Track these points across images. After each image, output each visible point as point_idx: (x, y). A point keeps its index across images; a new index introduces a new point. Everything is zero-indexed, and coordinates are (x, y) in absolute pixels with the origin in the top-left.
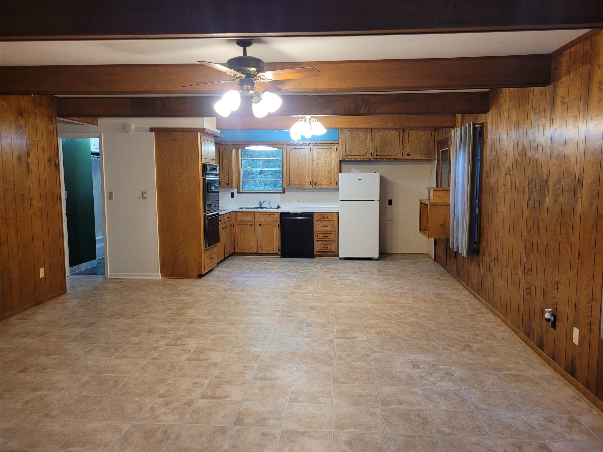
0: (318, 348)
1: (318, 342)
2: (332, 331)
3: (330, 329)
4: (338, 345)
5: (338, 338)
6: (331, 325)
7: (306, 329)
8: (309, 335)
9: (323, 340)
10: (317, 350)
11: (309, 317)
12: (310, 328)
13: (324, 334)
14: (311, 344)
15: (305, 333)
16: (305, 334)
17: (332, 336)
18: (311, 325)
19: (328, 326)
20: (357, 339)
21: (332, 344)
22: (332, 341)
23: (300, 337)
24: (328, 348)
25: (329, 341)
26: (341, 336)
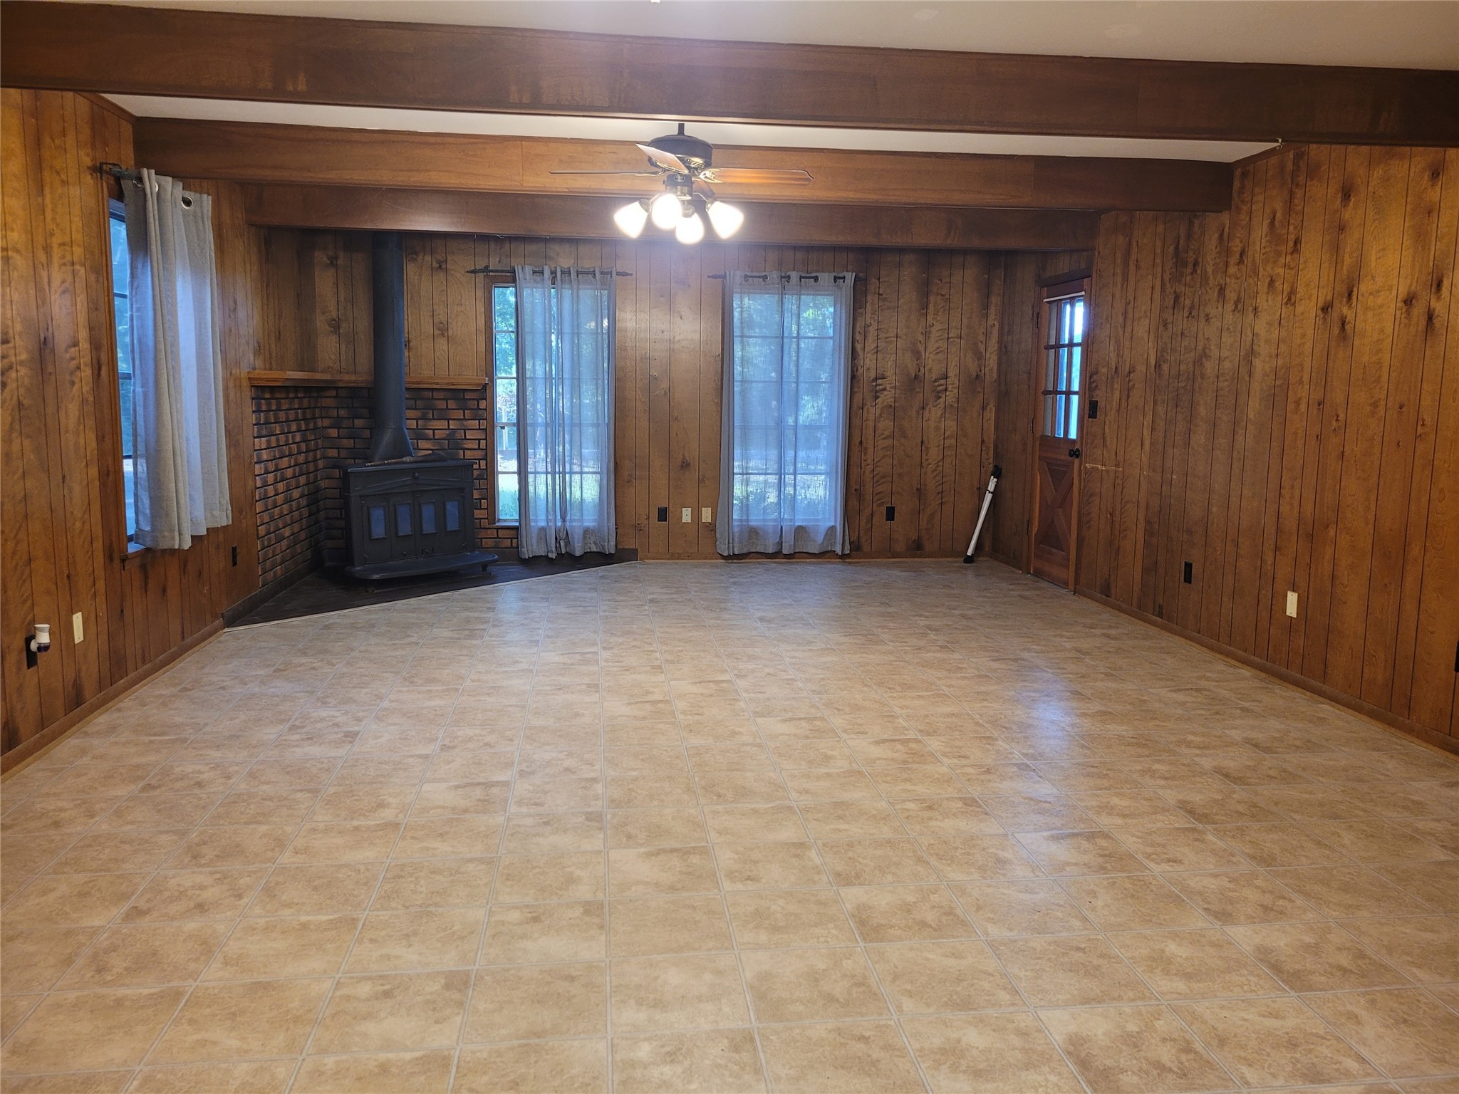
0: (562, 756)
1: (562, 769)
2: (520, 803)
3: (524, 809)
4: (509, 765)
5: (506, 784)
6: (519, 826)
7: (599, 803)
8: (588, 785)
9: (547, 774)
10: (561, 752)
11: (600, 852)
12: (590, 810)
13: (546, 793)
14: (580, 764)
15: (600, 791)
16: (599, 788)
17: (522, 788)
18: (587, 819)
19: (529, 821)
20: (452, 784)
21: (524, 766)
22: (522, 774)
23: (613, 780)
24: (535, 757)
25: (533, 773)
26: (495, 790)
